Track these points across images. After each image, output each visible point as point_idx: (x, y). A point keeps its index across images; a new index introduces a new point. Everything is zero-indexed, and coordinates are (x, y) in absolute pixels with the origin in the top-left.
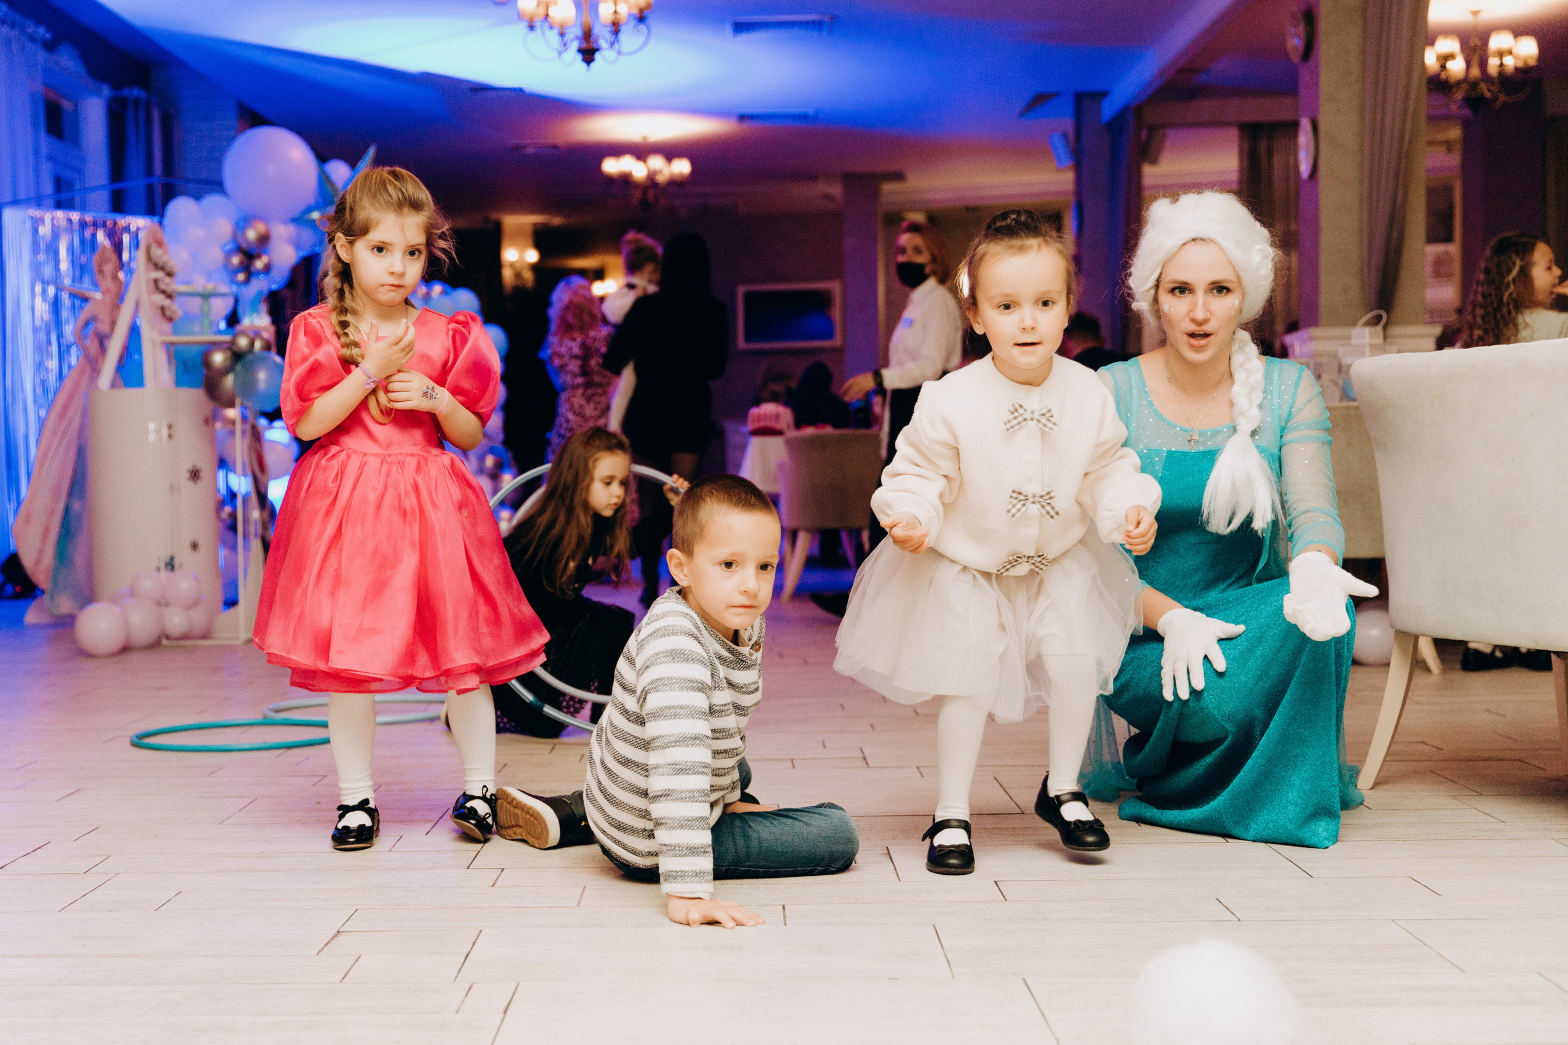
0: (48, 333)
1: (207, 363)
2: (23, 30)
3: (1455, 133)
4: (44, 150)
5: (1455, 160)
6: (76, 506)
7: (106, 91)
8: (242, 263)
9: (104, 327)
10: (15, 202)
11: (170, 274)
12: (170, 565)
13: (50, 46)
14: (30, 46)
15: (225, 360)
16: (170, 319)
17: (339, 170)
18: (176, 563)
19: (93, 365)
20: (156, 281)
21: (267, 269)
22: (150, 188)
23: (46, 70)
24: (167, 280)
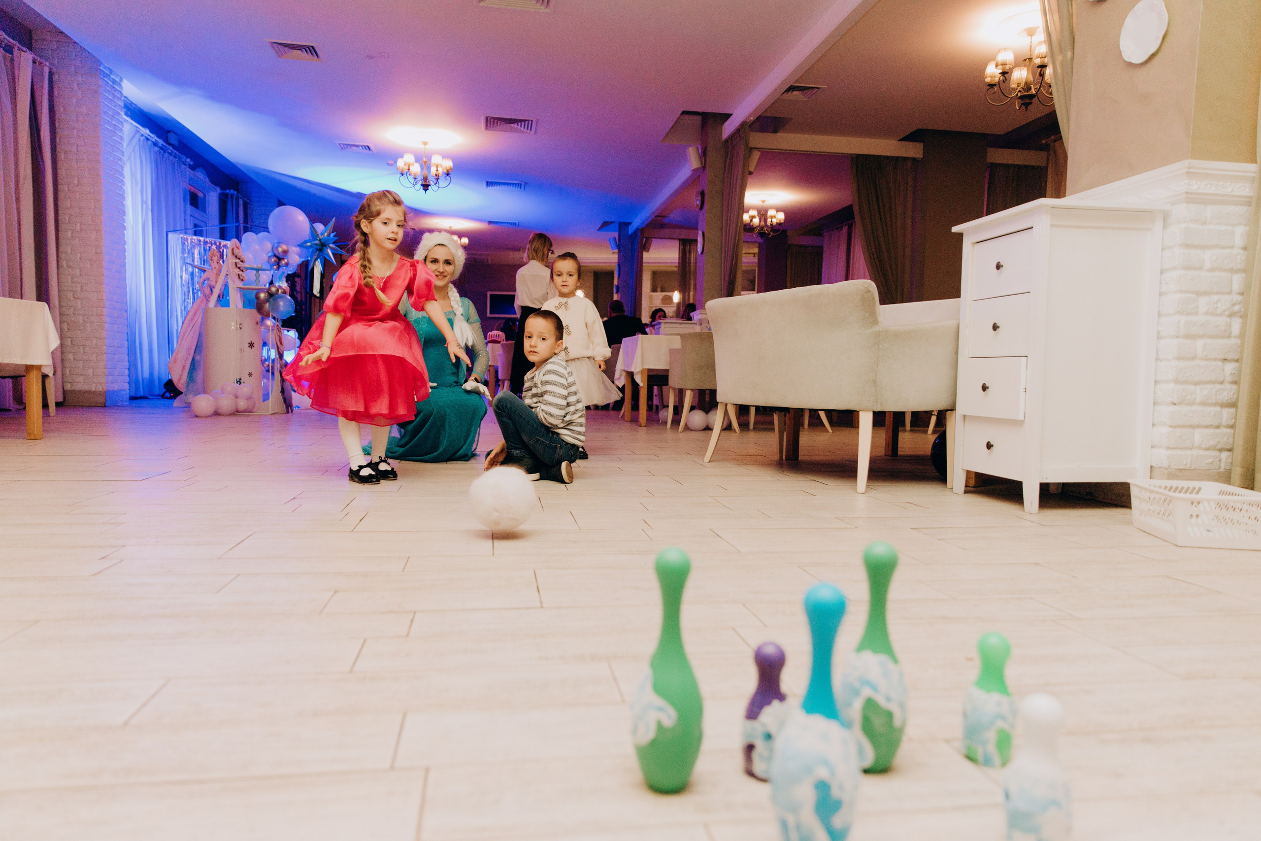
0: (188, 287)
1: (257, 297)
2: (180, 159)
3: (756, 250)
4: (189, 212)
5: (756, 260)
6: (198, 357)
7: (219, 190)
8: (275, 261)
9: (213, 283)
10: (175, 231)
11: (242, 261)
12: (239, 382)
13: (193, 168)
14: (183, 166)
15: (265, 296)
16: (242, 280)
17: (319, 227)
18: (242, 381)
19: (207, 298)
20: (236, 263)
21: (287, 264)
22: (237, 227)
23: (191, 179)
24: (242, 263)
